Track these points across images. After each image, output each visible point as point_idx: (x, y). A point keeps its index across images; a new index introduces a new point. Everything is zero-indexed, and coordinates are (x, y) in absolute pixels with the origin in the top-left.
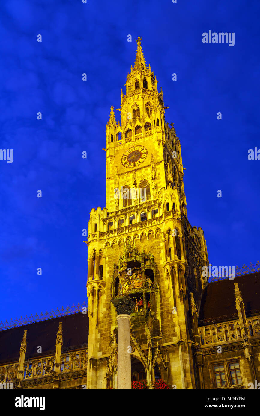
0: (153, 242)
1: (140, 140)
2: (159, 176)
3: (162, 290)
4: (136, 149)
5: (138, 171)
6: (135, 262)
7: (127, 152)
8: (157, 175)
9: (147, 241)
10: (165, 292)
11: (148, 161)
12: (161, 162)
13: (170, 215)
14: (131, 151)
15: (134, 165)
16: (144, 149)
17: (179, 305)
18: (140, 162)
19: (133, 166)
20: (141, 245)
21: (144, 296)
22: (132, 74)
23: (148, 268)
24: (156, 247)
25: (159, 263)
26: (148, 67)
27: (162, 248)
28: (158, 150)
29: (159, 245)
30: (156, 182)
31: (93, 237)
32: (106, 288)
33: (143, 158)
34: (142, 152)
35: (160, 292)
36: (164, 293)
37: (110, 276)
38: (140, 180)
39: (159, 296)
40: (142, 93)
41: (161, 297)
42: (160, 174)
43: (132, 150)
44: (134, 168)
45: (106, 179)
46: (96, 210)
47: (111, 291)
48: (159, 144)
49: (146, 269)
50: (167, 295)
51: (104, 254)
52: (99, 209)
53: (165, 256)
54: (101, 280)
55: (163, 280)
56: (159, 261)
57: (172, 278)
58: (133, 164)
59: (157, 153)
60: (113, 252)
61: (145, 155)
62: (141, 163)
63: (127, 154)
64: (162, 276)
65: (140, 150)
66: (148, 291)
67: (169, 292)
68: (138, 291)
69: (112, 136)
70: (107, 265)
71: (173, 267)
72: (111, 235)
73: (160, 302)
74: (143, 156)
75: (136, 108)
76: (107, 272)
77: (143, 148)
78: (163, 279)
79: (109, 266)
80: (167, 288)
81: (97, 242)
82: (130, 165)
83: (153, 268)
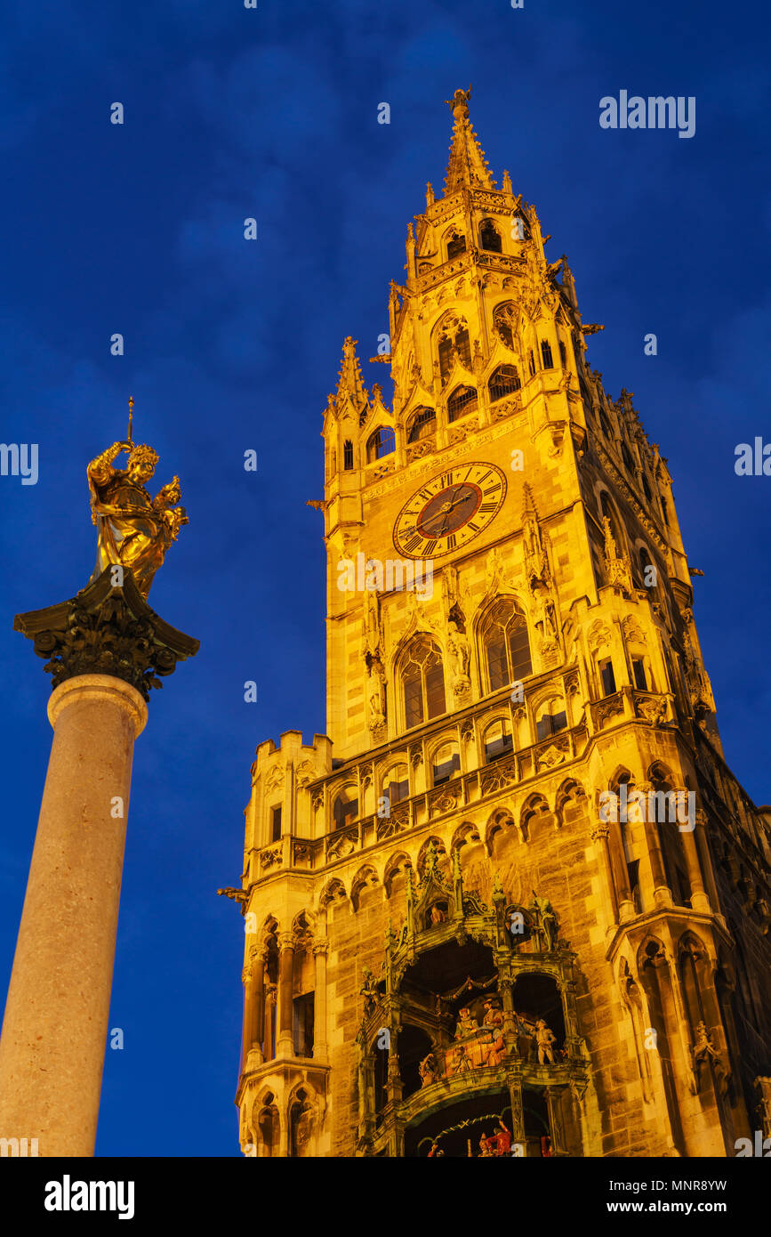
0: (550, 849)
1: (472, 438)
2: (564, 567)
3: (607, 1069)
4: (455, 481)
5: (466, 565)
6: (463, 947)
7: (418, 498)
8: (557, 566)
9: (520, 853)
10: (624, 1074)
11: (510, 519)
12: (569, 509)
13: (621, 711)
14: (435, 492)
15: (452, 542)
16: (490, 473)
17: (697, 1128)
18: (474, 527)
19: (445, 548)
20: (493, 871)
21: (516, 1106)
22: (431, 213)
23: (531, 969)
24: (567, 871)
25: (586, 939)
26: (500, 180)
27: (596, 871)
28: (552, 464)
29: (581, 857)
30: (552, 596)
31: (265, 868)
32: (330, 1098)
33: (488, 508)
34: (484, 486)
35: (599, 1081)
36: (617, 1079)
37: (347, 1037)
38: (479, 598)
39: (593, 1101)
40: (474, 268)
41: (604, 1104)
42: (570, 560)
43: (439, 485)
44: (452, 557)
45: (329, 622)
46: (276, 748)
47: (356, 1109)
48: (557, 441)
49: (517, 972)
50: (632, 1091)
51: (319, 934)
52: (291, 743)
53: (609, 903)
54: (308, 1060)
55: (606, 1020)
56: (581, 933)
57: (650, 1000)
58: (443, 541)
59: (548, 477)
60: (358, 926)
61: (498, 494)
62: (480, 532)
63: (419, 505)
64: (603, 1001)
65: (473, 479)
66: (533, 1081)
67: (641, 1072)
68: (486, 1081)
69: (349, 446)
70: (332, 987)
71: (653, 948)
72: (348, 845)
73: (600, 1130)
74: (486, 500)
75: (451, 333)
76: (333, 1020)
77: (484, 470)
78: (607, 1013)
79: (341, 990)
80: (632, 1054)
81: (284, 886)
82: (431, 546)
83: (554, 969)
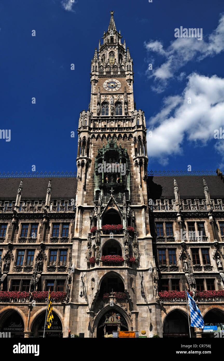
0: (126, 142)
2: (129, 102)
3: (132, 173)
4: (113, 81)
6: (115, 152)
9: (121, 140)
10: (134, 174)
11: (122, 90)
12: (131, 94)
13: (140, 128)
16: (119, 82)
18: (116, 89)
19: (111, 90)
20: (118, 142)
24: (128, 146)
25: (130, 156)
27: (133, 147)
29: (131, 145)
31: (84, 129)
32: (91, 164)
36: (133, 175)
37: (94, 157)
38: (116, 100)
39: (129, 176)
41: (131, 177)
42: (131, 101)
43: (111, 80)
45: (91, 94)
46: (86, 112)
47: (95, 166)
48: (130, 82)
49: (122, 157)
50: (135, 177)
51: (91, 141)
53: (134, 152)
54: (88, 157)
55: (132, 167)
56: (130, 155)
57: (140, 167)
59: (128, 87)
60: (97, 142)
61: (120, 86)
63: (107, 82)
64: (132, 164)
65: (116, 82)
67: (137, 175)
69: (96, 67)
70: (92, 149)
71: (141, 160)
72: (96, 130)
73: (130, 180)
74: (118, 86)
75: (112, 55)
76: (92, 154)
78: (132, 166)
79: (93, 150)
80: (135, 172)
81: (87, 133)
82: (109, 89)
